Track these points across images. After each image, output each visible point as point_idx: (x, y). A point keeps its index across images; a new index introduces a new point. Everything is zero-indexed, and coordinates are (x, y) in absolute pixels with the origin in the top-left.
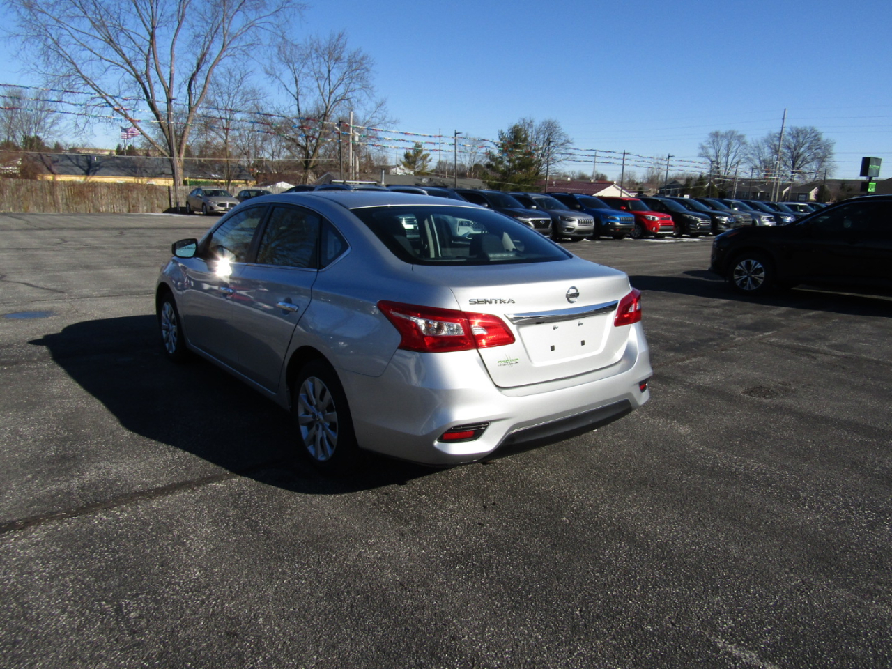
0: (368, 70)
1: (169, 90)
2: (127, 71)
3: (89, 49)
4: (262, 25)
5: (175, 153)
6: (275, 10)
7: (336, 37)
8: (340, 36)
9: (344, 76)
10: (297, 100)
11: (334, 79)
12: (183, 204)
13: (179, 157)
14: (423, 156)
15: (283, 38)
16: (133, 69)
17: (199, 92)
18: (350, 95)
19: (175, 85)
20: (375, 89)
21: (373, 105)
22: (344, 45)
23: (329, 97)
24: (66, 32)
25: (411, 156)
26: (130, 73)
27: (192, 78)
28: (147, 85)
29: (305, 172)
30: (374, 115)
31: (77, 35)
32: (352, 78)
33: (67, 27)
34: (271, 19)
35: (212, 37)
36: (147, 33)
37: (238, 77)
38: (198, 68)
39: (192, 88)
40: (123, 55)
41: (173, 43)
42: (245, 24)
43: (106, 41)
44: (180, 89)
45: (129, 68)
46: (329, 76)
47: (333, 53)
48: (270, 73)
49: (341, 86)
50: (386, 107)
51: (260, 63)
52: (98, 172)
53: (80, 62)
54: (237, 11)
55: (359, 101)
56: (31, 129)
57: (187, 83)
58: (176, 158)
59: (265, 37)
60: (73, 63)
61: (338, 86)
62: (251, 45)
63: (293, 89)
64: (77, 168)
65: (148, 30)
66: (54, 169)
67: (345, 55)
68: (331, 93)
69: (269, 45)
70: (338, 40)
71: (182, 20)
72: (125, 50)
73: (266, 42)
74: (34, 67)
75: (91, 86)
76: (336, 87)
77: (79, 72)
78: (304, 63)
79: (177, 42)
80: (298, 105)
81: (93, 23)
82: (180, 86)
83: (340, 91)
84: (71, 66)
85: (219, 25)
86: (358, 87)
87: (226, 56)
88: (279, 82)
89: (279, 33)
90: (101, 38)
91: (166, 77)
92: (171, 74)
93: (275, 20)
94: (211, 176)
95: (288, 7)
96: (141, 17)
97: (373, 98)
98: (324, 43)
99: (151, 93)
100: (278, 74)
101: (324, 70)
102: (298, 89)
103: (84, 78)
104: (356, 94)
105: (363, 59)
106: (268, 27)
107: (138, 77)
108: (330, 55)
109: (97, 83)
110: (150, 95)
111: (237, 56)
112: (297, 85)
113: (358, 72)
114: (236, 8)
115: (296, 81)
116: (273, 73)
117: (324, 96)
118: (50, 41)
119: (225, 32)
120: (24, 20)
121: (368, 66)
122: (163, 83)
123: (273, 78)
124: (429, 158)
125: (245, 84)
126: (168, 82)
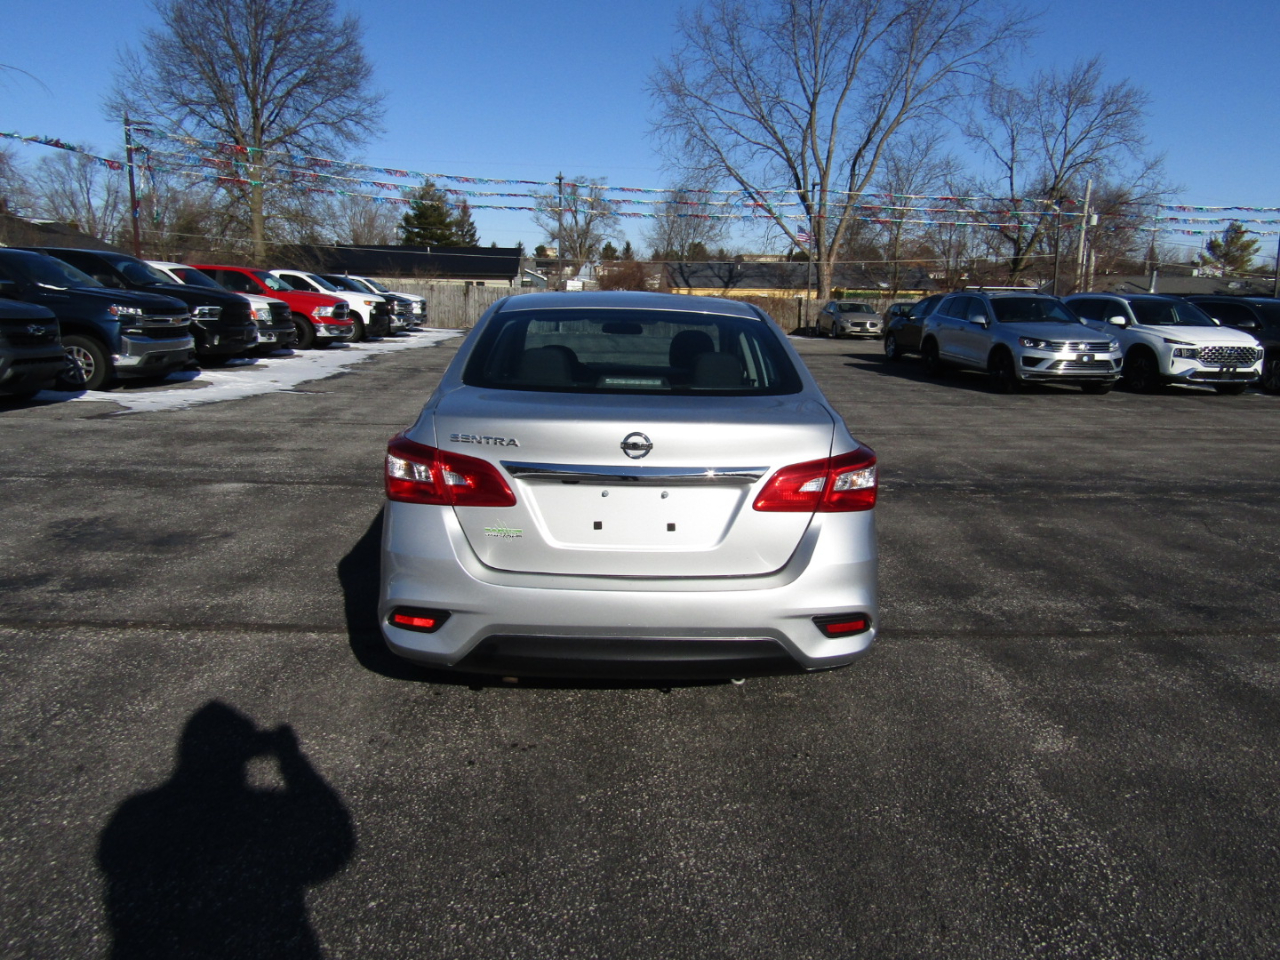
0: (1135, 113)
1: (825, 173)
2: (777, 153)
3: (736, 132)
4: (961, 69)
5: (824, 257)
6: (984, 44)
7: (1085, 67)
8: (1090, 66)
9: (1090, 127)
10: (1011, 169)
11: (1073, 133)
12: (813, 324)
13: (828, 260)
14: (1242, 245)
15: (991, 82)
16: (785, 150)
17: (863, 171)
18: (1097, 155)
19: (834, 166)
20: (1146, 141)
21: (1139, 167)
22: (1096, 78)
23: (1063, 161)
24: (713, 115)
25: (1219, 246)
26: (781, 156)
27: (859, 155)
28: (799, 170)
29: (1011, 276)
30: (1139, 183)
31: (725, 117)
32: (1108, 127)
33: (714, 109)
34: (978, 58)
35: (892, 95)
36: (806, 101)
37: (923, 147)
38: (869, 140)
39: (857, 167)
40: (774, 134)
41: (836, 111)
42: (937, 71)
43: (757, 119)
44: (841, 170)
45: (779, 150)
46: (1065, 127)
47: (1075, 95)
48: (975, 135)
49: (1085, 142)
50: (1163, 169)
51: (956, 123)
52: (738, 284)
53: (726, 149)
54: (928, 53)
55: (1111, 162)
56: (689, 234)
57: (851, 162)
58: (823, 262)
59: (965, 84)
60: (718, 151)
61: (1081, 141)
62: (946, 98)
63: (1006, 155)
64: (716, 280)
65: (807, 97)
66: (691, 282)
67: (1097, 93)
68: (1066, 154)
69: (971, 95)
70: (1087, 72)
71: (851, 78)
72: (777, 128)
73: (965, 92)
74: (675, 161)
75: (735, 177)
76: (1075, 145)
77: (724, 161)
78: (1027, 115)
79: (842, 109)
80: (1011, 177)
81: (744, 99)
82: (841, 167)
83: (1083, 149)
84: (715, 155)
85: (902, 76)
86: (1112, 140)
87: (907, 118)
88: (986, 146)
89: (987, 76)
90: (751, 115)
91: (823, 156)
92: (829, 152)
93: (984, 58)
94: (879, 286)
95: (1005, 38)
96: (802, 81)
97: (1142, 157)
98: (1063, 80)
99: (804, 179)
100: (986, 136)
101: (1058, 120)
102: (1013, 154)
103: (728, 169)
104: (1111, 152)
105: (1127, 96)
106: (971, 69)
107: (788, 160)
108: (1070, 95)
109: (740, 172)
110: (802, 182)
111: (924, 117)
112: (1013, 148)
113: (1119, 116)
114: (927, 49)
115: (1013, 143)
116: (979, 134)
117: (1055, 160)
118: (696, 129)
119: (909, 84)
120: (672, 108)
121: (1135, 106)
122: (818, 165)
123: (977, 141)
124: (1256, 246)
125: (931, 154)
126: (824, 162)
